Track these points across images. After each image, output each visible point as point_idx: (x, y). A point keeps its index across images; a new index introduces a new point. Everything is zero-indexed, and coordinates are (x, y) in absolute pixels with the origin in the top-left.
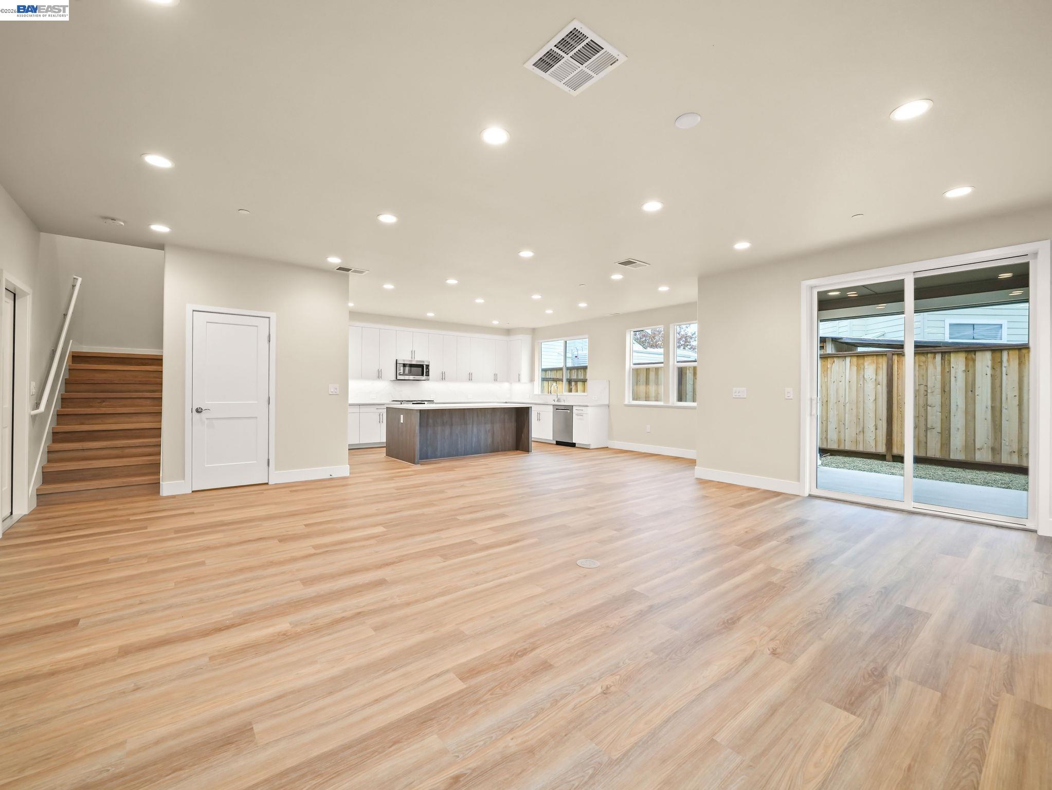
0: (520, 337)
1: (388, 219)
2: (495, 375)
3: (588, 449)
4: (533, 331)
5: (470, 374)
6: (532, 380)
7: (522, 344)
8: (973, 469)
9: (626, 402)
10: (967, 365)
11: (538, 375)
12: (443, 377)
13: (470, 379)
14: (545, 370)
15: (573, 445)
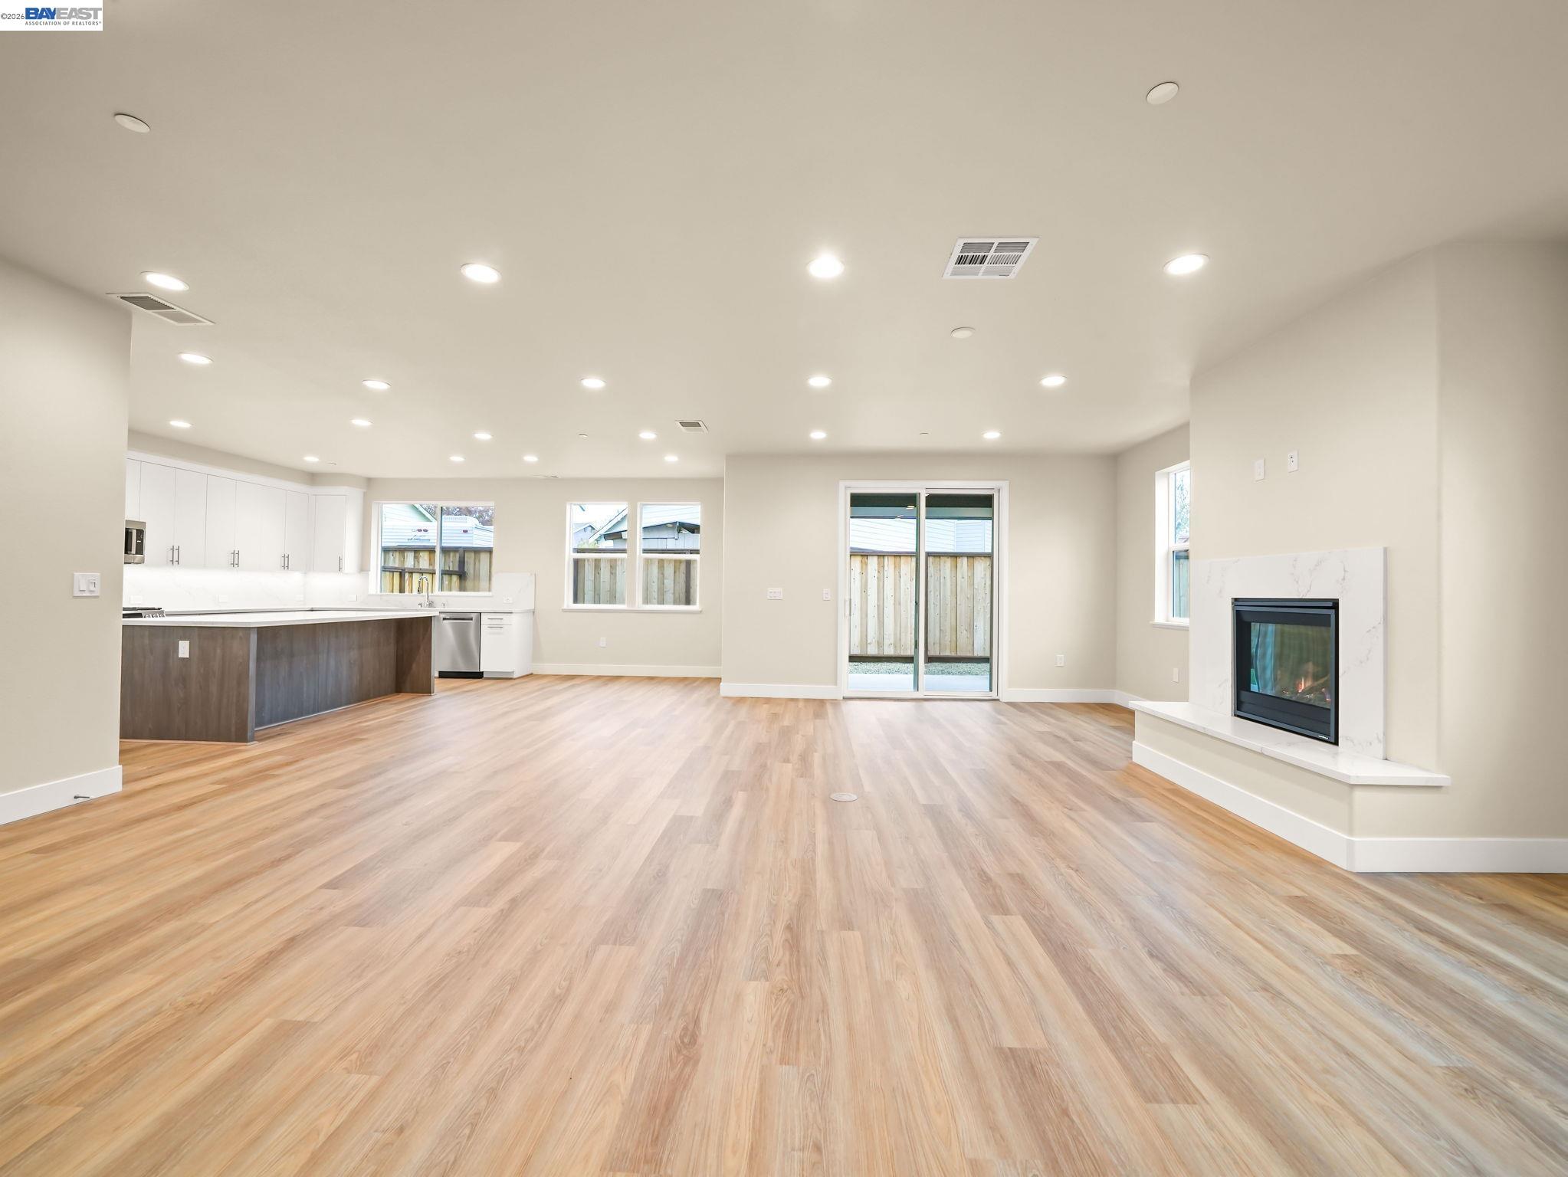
0: (343, 490)
1: (481, 274)
2: (286, 557)
3: (511, 679)
4: (370, 482)
5: (235, 554)
6: (363, 568)
7: (345, 505)
8: (869, 662)
9: (565, 607)
10: (862, 568)
11: (376, 559)
12: (174, 558)
13: (235, 564)
14: (386, 550)
15: (479, 675)
